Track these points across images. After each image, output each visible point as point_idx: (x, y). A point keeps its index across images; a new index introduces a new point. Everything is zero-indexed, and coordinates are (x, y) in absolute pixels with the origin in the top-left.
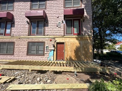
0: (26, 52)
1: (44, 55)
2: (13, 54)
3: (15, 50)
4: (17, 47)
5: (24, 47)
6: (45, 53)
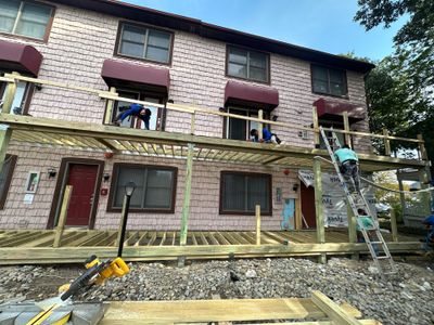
0: (217, 205)
1: (270, 214)
2: (172, 212)
3: (178, 197)
5: (212, 186)
6: (274, 206)
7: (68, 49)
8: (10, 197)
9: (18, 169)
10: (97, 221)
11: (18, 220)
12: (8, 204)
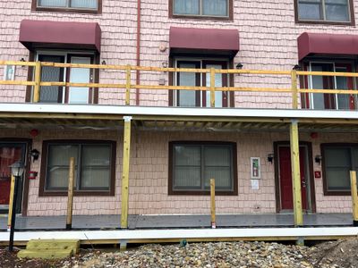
7: (253, 23)
8: (241, 183)
9: (240, 155)
10: (318, 204)
11: (252, 204)
12: (240, 190)
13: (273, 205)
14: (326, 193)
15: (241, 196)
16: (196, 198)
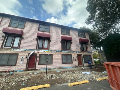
0: (61, 62)
1: (72, 63)
2: (52, 64)
3: (53, 61)
4: (54, 58)
5: (60, 58)
6: (73, 61)
7: (29, 30)
8: (17, 63)
9: (19, 56)
10: (36, 67)
11: (19, 68)
12: (17, 64)
13: (25, 68)
14: (39, 64)
15: (17, 66)
16: (3, 67)
